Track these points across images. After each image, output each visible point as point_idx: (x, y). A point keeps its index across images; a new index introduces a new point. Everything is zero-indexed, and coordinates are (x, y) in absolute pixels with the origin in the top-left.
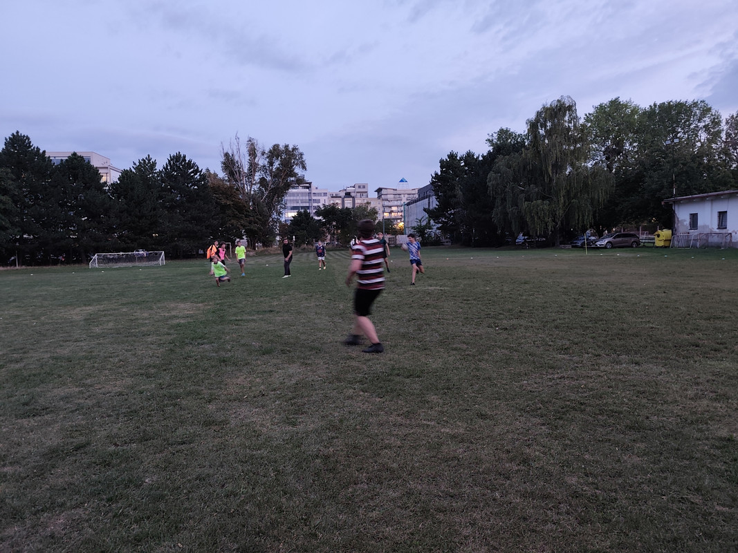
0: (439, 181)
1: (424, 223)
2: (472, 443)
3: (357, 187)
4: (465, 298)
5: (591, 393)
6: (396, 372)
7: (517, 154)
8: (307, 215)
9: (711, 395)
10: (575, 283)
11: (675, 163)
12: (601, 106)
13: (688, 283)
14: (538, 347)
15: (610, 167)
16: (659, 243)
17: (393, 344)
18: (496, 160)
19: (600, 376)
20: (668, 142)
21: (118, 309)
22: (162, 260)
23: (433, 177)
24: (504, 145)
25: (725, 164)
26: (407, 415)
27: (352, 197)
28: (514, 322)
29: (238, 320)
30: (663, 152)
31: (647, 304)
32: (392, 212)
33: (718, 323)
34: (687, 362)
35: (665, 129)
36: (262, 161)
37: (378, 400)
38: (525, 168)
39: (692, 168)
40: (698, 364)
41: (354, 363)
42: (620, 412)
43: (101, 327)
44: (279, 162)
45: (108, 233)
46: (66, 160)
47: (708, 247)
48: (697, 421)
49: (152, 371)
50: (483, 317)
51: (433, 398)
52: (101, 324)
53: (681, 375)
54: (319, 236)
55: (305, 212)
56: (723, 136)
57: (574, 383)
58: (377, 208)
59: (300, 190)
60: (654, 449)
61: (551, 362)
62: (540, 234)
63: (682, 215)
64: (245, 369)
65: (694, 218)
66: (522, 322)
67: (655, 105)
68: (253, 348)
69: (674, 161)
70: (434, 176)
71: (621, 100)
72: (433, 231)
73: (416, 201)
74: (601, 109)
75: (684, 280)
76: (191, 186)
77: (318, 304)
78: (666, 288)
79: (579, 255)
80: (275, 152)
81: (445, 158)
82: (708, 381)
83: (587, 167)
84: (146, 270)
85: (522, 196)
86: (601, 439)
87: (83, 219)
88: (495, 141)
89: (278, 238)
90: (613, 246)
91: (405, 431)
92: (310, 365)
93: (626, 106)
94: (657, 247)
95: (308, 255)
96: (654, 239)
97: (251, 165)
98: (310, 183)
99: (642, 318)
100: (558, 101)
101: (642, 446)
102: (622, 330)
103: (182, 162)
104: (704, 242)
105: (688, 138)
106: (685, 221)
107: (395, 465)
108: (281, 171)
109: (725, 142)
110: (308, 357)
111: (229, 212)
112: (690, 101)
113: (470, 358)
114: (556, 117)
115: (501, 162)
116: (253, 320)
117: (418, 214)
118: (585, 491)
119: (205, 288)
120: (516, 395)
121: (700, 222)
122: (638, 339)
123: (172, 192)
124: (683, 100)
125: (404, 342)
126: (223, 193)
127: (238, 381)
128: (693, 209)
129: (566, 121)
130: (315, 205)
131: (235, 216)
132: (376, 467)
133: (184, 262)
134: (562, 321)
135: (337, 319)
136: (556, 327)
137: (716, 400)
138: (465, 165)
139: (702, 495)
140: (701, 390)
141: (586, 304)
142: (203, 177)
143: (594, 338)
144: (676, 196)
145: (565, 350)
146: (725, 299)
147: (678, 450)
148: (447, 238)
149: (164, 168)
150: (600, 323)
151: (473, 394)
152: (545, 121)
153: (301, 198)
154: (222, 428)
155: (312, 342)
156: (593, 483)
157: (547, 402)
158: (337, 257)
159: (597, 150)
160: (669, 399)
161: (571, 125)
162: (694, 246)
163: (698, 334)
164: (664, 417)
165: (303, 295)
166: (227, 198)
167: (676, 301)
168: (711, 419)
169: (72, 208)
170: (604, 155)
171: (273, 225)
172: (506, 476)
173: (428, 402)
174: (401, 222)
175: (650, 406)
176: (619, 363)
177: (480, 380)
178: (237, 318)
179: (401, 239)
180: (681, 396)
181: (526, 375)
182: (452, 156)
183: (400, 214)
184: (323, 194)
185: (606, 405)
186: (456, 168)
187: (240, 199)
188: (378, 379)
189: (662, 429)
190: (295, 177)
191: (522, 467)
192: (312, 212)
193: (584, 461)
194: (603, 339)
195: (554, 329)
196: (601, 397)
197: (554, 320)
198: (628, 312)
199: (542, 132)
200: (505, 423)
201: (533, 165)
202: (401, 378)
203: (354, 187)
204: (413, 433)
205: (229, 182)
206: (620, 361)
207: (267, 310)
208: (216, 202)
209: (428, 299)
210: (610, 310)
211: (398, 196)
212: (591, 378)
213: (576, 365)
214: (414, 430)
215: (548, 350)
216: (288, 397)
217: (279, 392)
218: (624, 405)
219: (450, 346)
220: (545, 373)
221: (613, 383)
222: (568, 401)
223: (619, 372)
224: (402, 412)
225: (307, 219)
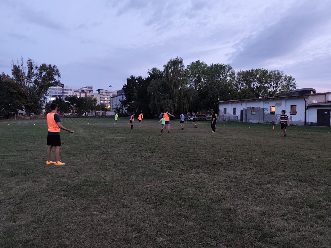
0: (126, 88)
1: (119, 107)
2: (115, 222)
3: (88, 88)
4: (131, 143)
5: (177, 189)
6: (86, 183)
7: (160, 79)
8: (61, 100)
9: (225, 187)
10: (180, 135)
11: (219, 88)
12: (193, 62)
13: (222, 136)
14: (158, 166)
15: (196, 88)
17: (90, 168)
18: (151, 81)
19: (182, 180)
20: (217, 80)
23: (124, 86)
24: (155, 74)
25: (236, 89)
26: (85, 209)
27: (85, 92)
28: (151, 154)
29: (4, 156)
30: (215, 83)
31: (205, 145)
32: (105, 100)
33: (230, 153)
34: (217, 172)
35: (216, 75)
36: (36, 71)
37: (71, 201)
38: (163, 85)
39: (225, 90)
40: (221, 172)
41: (64, 180)
42: (188, 199)
44: (45, 73)
47: (230, 121)
48: (218, 201)
50: (137, 152)
51: (102, 197)
53: (214, 178)
54: (67, 110)
55: (60, 98)
56: (236, 79)
57: (170, 185)
58: (97, 99)
59: (58, 87)
60: (199, 217)
61: (163, 174)
63: (221, 108)
65: (225, 109)
66: (154, 154)
67: (212, 64)
68: (6, 173)
69: (218, 87)
71: (200, 61)
72: (124, 110)
73: (116, 96)
74: (193, 63)
78: (213, 138)
80: (43, 67)
81: (129, 78)
82: (224, 181)
83: (187, 87)
85: (162, 97)
86: (177, 214)
88: (151, 73)
89: (44, 111)
91: (81, 219)
92: (38, 182)
93: (202, 64)
97: (29, 73)
98: (63, 84)
99: (203, 152)
100: (176, 58)
101: (194, 215)
102: (195, 157)
104: (229, 119)
105: (224, 79)
106: (222, 111)
107: (68, 242)
108: (46, 77)
109: (236, 81)
110: (38, 177)
111: (15, 96)
112: (225, 65)
113: (126, 174)
114: (175, 65)
115: (153, 82)
116: (14, 156)
117: (117, 102)
118: (165, 245)
120: (143, 193)
121: (227, 112)
122: (200, 161)
124: (222, 64)
125: (95, 166)
126: (12, 86)
128: (225, 106)
129: (179, 67)
130: (66, 95)
131: (18, 98)
132: (56, 245)
134: (171, 154)
136: (168, 156)
137: (226, 189)
138: (138, 82)
139: (216, 240)
140: (221, 185)
141: (182, 145)
143: (182, 161)
144: (219, 101)
145: (170, 168)
146: (234, 143)
147: (209, 216)
148: (130, 114)
150: (186, 154)
151: (123, 194)
152: (171, 66)
153: (58, 91)
155: (45, 168)
156: (170, 240)
157: (157, 196)
158: (75, 121)
159: (192, 80)
160: (208, 190)
161: (181, 69)
162: (225, 121)
163: (223, 159)
164: (205, 199)
166: (14, 89)
167: (216, 144)
168: (223, 199)
170: (194, 82)
171: (41, 104)
172: (128, 241)
173: (98, 200)
174: (109, 105)
175: (200, 194)
176: (191, 173)
177: (128, 185)
178: (4, 155)
179: (109, 113)
180: (213, 189)
181: (150, 181)
182: (132, 77)
183: (109, 102)
184: (70, 90)
185: (182, 195)
186: (134, 83)
187: (22, 90)
188: (75, 188)
189: (204, 206)
190: (54, 81)
191: (137, 235)
192: (63, 98)
193: (168, 227)
194: (186, 162)
195: (167, 157)
196: (181, 191)
197: (168, 153)
198: (198, 148)
199: (170, 71)
200: (135, 209)
201: (166, 84)
202: (88, 187)
203: (86, 88)
204: (85, 220)
205: (16, 80)
206: (191, 172)
207: (25, 149)
208: (7, 91)
209: (114, 143)
210: (191, 148)
211: (108, 93)
212: (178, 181)
213: (173, 175)
214: (86, 218)
215: (163, 168)
216: (17, 203)
217: (12, 200)
218: (190, 195)
219: (118, 168)
220: (159, 180)
221: (187, 184)
222: (166, 194)
223: (190, 178)
224: (82, 207)
225: (61, 102)
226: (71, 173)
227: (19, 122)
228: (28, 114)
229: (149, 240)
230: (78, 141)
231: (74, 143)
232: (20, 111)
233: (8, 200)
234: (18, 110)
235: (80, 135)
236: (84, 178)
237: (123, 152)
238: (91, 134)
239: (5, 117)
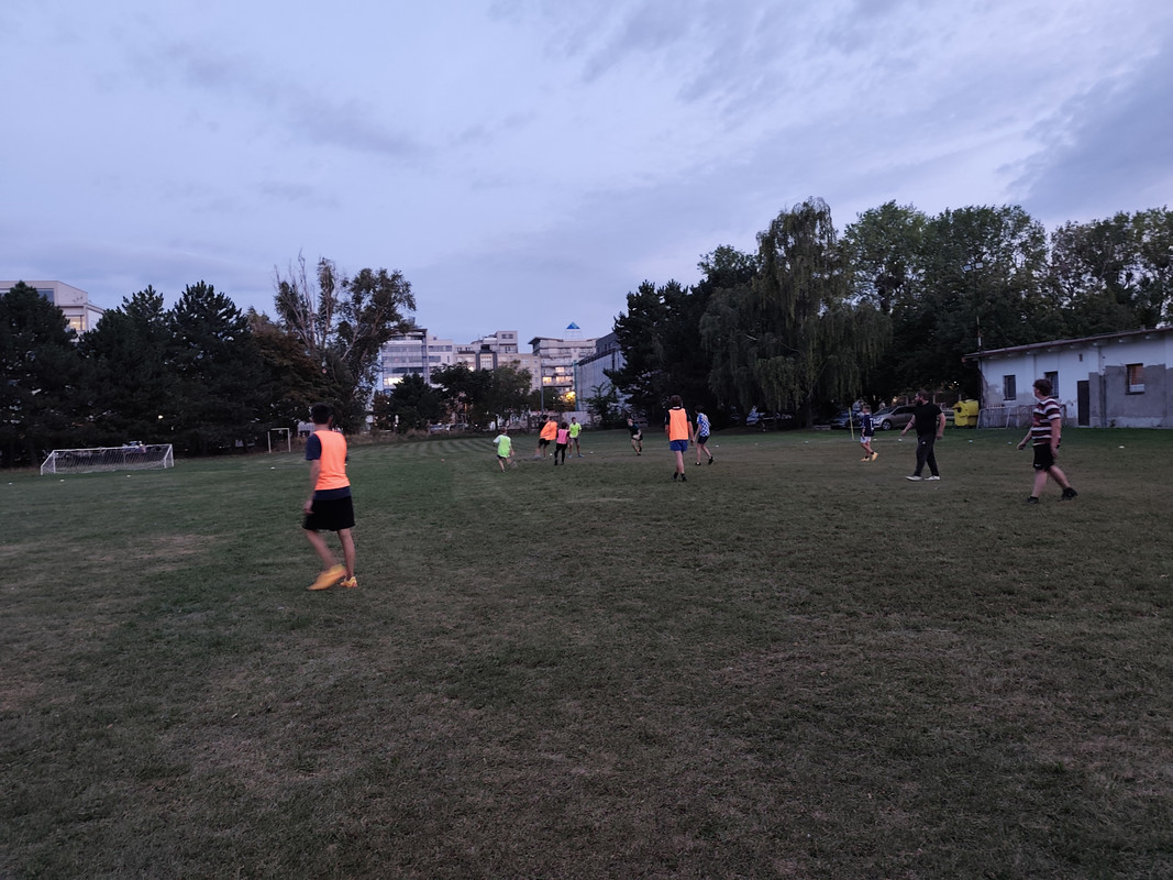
0: (626, 327)
1: (605, 393)
2: (621, 794)
3: (500, 336)
4: (654, 517)
5: (836, 686)
6: (516, 656)
7: (744, 286)
8: (418, 381)
9: (1030, 682)
10: (830, 488)
11: (978, 299)
12: (869, 212)
13: (1002, 485)
14: (759, 602)
15: (885, 307)
16: (961, 421)
17: (522, 603)
18: (713, 295)
19: (852, 653)
20: (968, 268)
21: (63, 549)
22: (168, 459)
23: (617, 321)
24: (725, 271)
25: (1054, 300)
26: (518, 742)
27: (491, 352)
28: (728, 556)
29: (267, 565)
30: (962, 282)
31: (937, 520)
32: (556, 375)
33: (1045, 552)
34: (994, 624)
35: (964, 249)
36: (342, 296)
37: (472, 712)
38: (756, 306)
39: (1005, 307)
40: (1011, 626)
41: (446, 643)
42: (881, 723)
43: (20, 582)
44: (370, 297)
45: (77, 415)
46: (6, 294)
48: (1005, 735)
49: (82, 667)
50: (676, 550)
51: (570, 705)
52: (22, 578)
53: (982, 648)
54: (438, 415)
55: (416, 376)
56: (1049, 258)
57: (810, 668)
58: (532, 372)
59: (408, 341)
60: (931, 795)
61: (777, 630)
62: (783, 409)
63: (993, 377)
64: (252, 660)
65: (1010, 382)
66: (739, 557)
67: (948, 212)
68: (277, 617)
69: (977, 295)
70: (618, 319)
71: (897, 204)
72: (621, 405)
73: (592, 359)
74: (869, 217)
75: (996, 480)
76: (222, 337)
77: (411, 531)
78: (967, 493)
79: (842, 440)
80: (364, 282)
81: (635, 291)
82: (1025, 658)
83: (849, 306)
84: (140, 476)
85: (754, 350)
86: (844, 777)
87: (34, 392)
88: (712, 265)
89: (370, 419)
90: (892, 428)
91: (508, 775)
92: (368, 647)
93: (905, 213)
94: (959, 427)
95: (418, 446)
96: (953, 415)
97: (324, 303)
98: (424, 331)
99: (928, 546)
100: (805, 204)
101: (911, 787)
102: (897, 567)
103: (207, 298)
105: (997, 262)
106: (997, 386)
107: (473, 851)
108: (374, 311)
109: (1052, 268)
110: (368, 632)
111: (287, 378)
112: (998, 208)
113: (645, 625)
114: (801, 229)
115: (720, 297)
117: (596, 379)
119: (230, 506)
120: (711, 695)
121: (1019, 390)
122: (920, 583)
123: (190, 347)
124: (989, 206)
125: (541, 599)
126: (277, 348)
127: (233, 682)
128: (1008, 369)
129: (816, 236)
130: (433, 364)
131: (296, 385)
132: (438, 856)
133: (209, 462)
134: (802, 555)
135: (437, 559)
136: (792, 565)
137: (1037, 692)
138: (666, 303)
140: (1015, 675)
141: (844, 524)
142: (242, 322)
143: (849, 583)
144: (982, 348)
145: (801, 606)
147: (973, 794)
148: (642, 416)
149: (176, 306)
150: (863, 555)
151: (639, 696)
152: (785, 235)
153: (410, 354)
154: (173, 784)
155: (385, 603)
156: (823, 872)
157: (761, 707)
158: (465, 449)
159: (866, 280)
160: (962, 694)
161: (824, 242)
162: (1012, 425)
163: (1013, 573)
164: (952, 728)
165: (390, 516)
166: (283, 356)
167: (982, 516)
168: (1029, 730)
169: (15, 373)
170: (876, 287)
171: (361, 398)
172: (671, 863)
173: (558, 714)
174: (571, 391)
175: (930, 707)
176: (885, 628)
177: (656, 666)
178: (266, 561)
180: (981, 688)
181: (733, 654)
182: (646, 288)
183: (568, 379)
184: (444, 349)
185: (859, 708)
186: (652, 307)
187: (305, 357)
188: (480, 672)
189: (948, 752)
190: (398, 321)
191: (702, 843)
192: (426, 376)
193: (813, 824)
194: (863, 584)
195: (788, 569)
196: (852, 695)
197: (790, 553)
198: (908, 535)
199: (781, 252)
200: (685, 752)
201: (768, 303)
202: (521, 669)
203: (495, 337)
204: (520, 780)
205: (287, 329)
206: (887, 624)
208: (266, 363)
209: (596, 518)
210: (879, 534)
211: (565, 350)
212: (838, 657)
213: (816, 633)
214: (523, 773)
215: (775, 607)
216: (312, 712)
217: (298, 703)
218: (888, 708)
219: (616, 604)
220: (764, 651)
221: (873, 667)
222: (797, 703)
223: (885, 646)
224: (509, 736)
225: (419, 388)
226: (464, 622)
229: (745, 866)
230: (480, 515)
231: (469, 523)
232: (301, 426)
234: (298, 423)
235: (486, 495)
236: (507, 638)
238: (520, 489)
239: (262, 446)
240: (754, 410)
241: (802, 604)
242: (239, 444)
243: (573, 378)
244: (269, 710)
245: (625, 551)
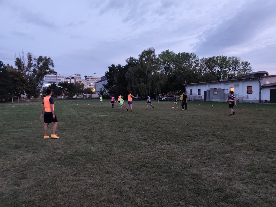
0: (108, 74)
1: (103, 90)
2: (101, 186)
4: (113, 120)
5: (151, 158)
6: (77, 154)
7: (136, 66)
8: (55, 85)
9: (192, 156)
10: (153, 113)
11: (185, 73)
13: (189, 113)
14: (136, 139)
15: (166, 73)
17: (79, 141)
18: (128, 68)
19: (155, 151)
20: (183, 66)
24: (131, 63)
25: (200, 74)
26: (76, 175)
27: (74, 79)
28: (130, 129)
29: (10, 132)
30: (182, 69)
31: (175, 121)
32: (91, 85)
33: (196, 128)
34: (185, 143)
35: (183, 62)
36: (34, 62)
37: (64, 168)
38: (138, 71)
39: (190, 74)
40: (189, 144)
41: (58, 151)
42: (161, 166)
44: (42, 63)
47: (195, 100)
48: (186, 167)
50: (118, 127)
51: (89, 165)
53: (183, 149)
54: (60, 94)
55: (54, 84)
56: (200, 65)
57: (146, 154)
58: (85, 84)
59: (52, 75)
60: (170, 182)
61: (139, 146)
62: (144, 95)
63: (188, 90)
64: (4, 157)
65: (191, 91)
66: (132, 129)
67: (180, 53)
68: (12, 146)
69: (185, 72)
70: (106, 72)
71: (169, 50)
72: (106, 93)
73: (100, 82)
74: (163, 53)
75: (187, 112)
79: (156, 103)
80: (40, 59)
81: (110, 66)
82: (191, 151)
83: (159, 72)
85: (137, 82)
86: (152, 179)
88: (129, 61)
89: (41, 94)
90: (167, 100)
91: (72, 183)
92: (37, 153)
93: (171, 53)
97: (29, 64)
98: (56, 73)
99: (173, 126)
100: (149, 49)
101: (166, 180)
102: (166, 131)
104: (194, 99)
105: (189, 65)
106: (189, 92)
107: (62, 203)
108: (43, 67)
109: (200, 67)
110: (37, 149)
111: (18, 83)
112: (190, 53)
113: (109, 145)
114: (148, 54)
115: (130, 69)
116: (17, 132)
117: (101, 87)
118: (143, 205)
120: (123, 161)
121: (193, 93)
122: (171, 134)
124: (188, 53)
125: (84, 140)
126: (15, 75)
128: (191, 88)
129: (152, 56)
130: (59, 81)
131: (20, 85)
132: (53, 205)
134: (146, 128)
136: (144, 131)
138: (118, 69)
139: (186, 201)
140: (189, 154)
141: (155, 121)
142: (5, 68)
143: (156, 135)
144: (186, 83)
146: (199, 118)
147: (179, 181)
150: (159, 128)
151: (106, 162)
152: (145, 55)
153: (52, 78)
155: (42, 141)
156: (146, 201)
157: (135, 164)
158: (66, 103)
159: (162, 67)
160: (178, 159)
161: (154, 58)
162: (191, 100)
163: (190, 132)
164: (175, 166)
166: (17, 77)
167: (184, 120)
168: (191, 166)
170: (164, 69)
171: (39, 89)
172: (112, 202)
173: (86, 168)
174: (94, 89)
175: (171, 162)
176: (163, 145)
177: (111, 155)
178: (10, 131)
179: (94, 96)
180: (182, 157)
181: (129, 152)
182: (113, 66)
183: (94, 86)
184: (62, 77)
185: (156, 163)
186: (114, 70)
187: (23, 78)
188: (67, 158)
189: (174, 172)
190: (49, 70)
191: (119, 196)
192: (57, 84)
193: (144, 190)
194: (159, 135)
196: (155, 160)
197: (143, 128)
198: (169, 124)
199: (144, 59)
200: (117, 175)
201: (141, 71)
202: (78, 157)
203: (75, 75)
204: (76, 184)
205: (18, 70)
207: (26, 126)
208: (12, 79)
209: (99, 120)
210: (163, 124)
211: (93, 79)
212: (152, 151)
213: (148, 146)
214: (76, 182)
215: (139, 140)
216: (20, 170)
217: (16, 168)
218: (162, 163)
219: (102, 141)
220: (136, 151)
221: (160, 153)
222: (143, 162)
223: (163, 149)
224: (73, 174)
225: (55, 87)
226: (64, 146)
227: (21, 104)
228: (29, 97)
229: (129, 201)
230: (69, 119)
231: (66, 121)
232: (22, 95)
233: (13, 168)
234: (21, 95)
235: (71, 114)
236: (74, 149)
237: (106, 128)
238: (80, 113)
239: (10, 101)
240: (137, 95)
241: (145, 140)
242: (4, 100)
243: (95, 86)
244: (8, 170)
245: (105, 128)
